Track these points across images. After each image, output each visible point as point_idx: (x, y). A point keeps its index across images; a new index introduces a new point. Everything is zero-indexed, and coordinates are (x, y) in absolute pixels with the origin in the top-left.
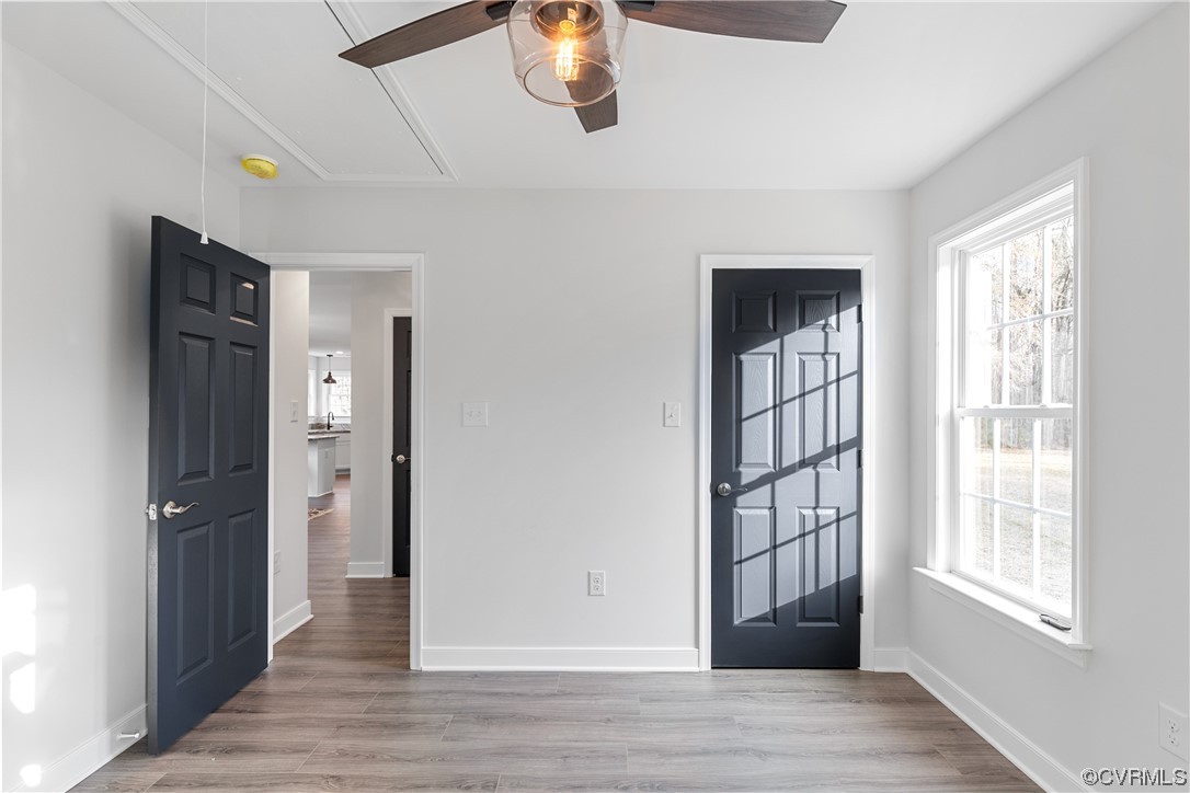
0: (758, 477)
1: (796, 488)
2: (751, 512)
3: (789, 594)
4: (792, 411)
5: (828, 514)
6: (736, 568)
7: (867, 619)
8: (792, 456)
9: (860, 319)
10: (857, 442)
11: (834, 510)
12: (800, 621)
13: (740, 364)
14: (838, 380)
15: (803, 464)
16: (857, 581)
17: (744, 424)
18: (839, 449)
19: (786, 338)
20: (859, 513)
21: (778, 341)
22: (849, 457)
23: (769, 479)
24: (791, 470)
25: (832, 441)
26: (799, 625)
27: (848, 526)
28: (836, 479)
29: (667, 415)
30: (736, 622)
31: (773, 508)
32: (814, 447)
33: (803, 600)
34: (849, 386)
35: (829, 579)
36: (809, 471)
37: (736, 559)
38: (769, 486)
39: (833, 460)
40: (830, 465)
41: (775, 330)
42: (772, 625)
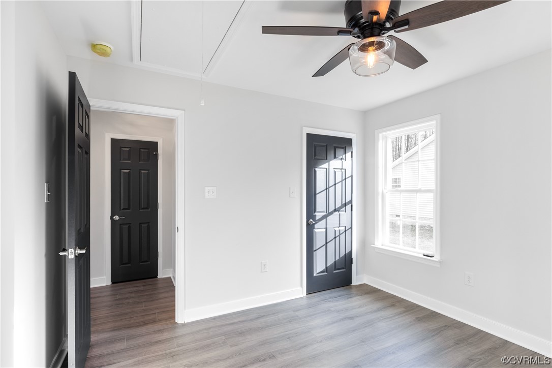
0: (321, 216)
1: (333, 220)
2: (319, 230)
3: (331, 262)
4: (332, 190)
5: (342, 229)
6: (314, 253)
7: (354, 266)
8: (331, 209)
9: (352, 157)
10: (351, 202)
11: (344, 228)
12: (335, 270)
13: (315, 171)
14: (345, 179)
15: (335, 210)
16: (351, 253)
17: (317, 196)
18: (345, 205)
19: (330, 162)
20: (351, 228)
21: (328, 163)
22: (348, 207)
23: (325, 217)
24: (331, 213)
25: (344, 202)
26: (334, 272)
27: (348, 232)
28: (344, 215)
29: (291, 192)
30: (315, 275)
31: (326, 228)
32: (339, 205)
33: (335, 262)
34: (349, 180)
35: (343, 254)
36: (337, 213)
37: (314, 249)
38: (325, 220)
39: (344, 209)
40: (343, 211)
41: (327, 159)
42: (326, 273)
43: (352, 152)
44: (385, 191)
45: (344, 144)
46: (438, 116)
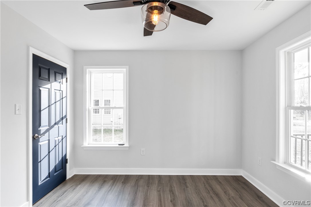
0: (45, 130)
1: (54, 131)
2: (43, 143)
3: (52, 167)
4: (53, 107)
5: (60, 138)
6: (39, 164)
7: (68, 165)
8: (53, 123)
9: (67, 82)
10: (66, 116)
11: (61, 137)
12: (55, 173)
13: (40, 91)
14: (62, 98)
15: (55, 124)
16: (66, 155)
17: (42, 112)
18: (62, 119)
19: (52, 84)
20: (66, 136)
21: (50, 84)
22: (64, 120)
23: (48, 130)
24: (53, 127)
25: (61, 117)
26: (55, 174)
27: (64, 140)
28: (62, 127)
29: (17, 109)
30: (39, 184)
31: (49, 140)
32: (58, 119)
33: (55, 166)
34: (64, 100)
35: (60, 158)
36: (56, 126)
37: (39, 160)
38: (48, 132)
39: (61, 122)
40: (61, 124)
41: (49, 81)
42: (49, 178)
43: (67, 78)
44: (90, 108)
45: (61, 71)
46: (128, 67)
